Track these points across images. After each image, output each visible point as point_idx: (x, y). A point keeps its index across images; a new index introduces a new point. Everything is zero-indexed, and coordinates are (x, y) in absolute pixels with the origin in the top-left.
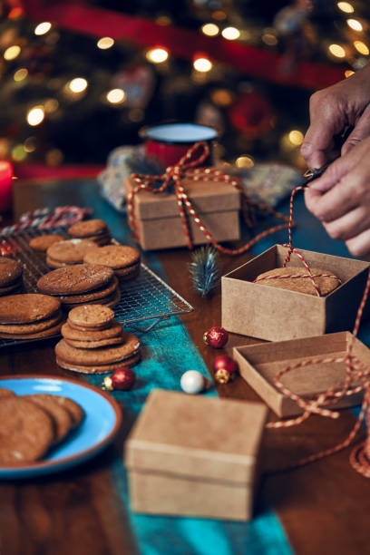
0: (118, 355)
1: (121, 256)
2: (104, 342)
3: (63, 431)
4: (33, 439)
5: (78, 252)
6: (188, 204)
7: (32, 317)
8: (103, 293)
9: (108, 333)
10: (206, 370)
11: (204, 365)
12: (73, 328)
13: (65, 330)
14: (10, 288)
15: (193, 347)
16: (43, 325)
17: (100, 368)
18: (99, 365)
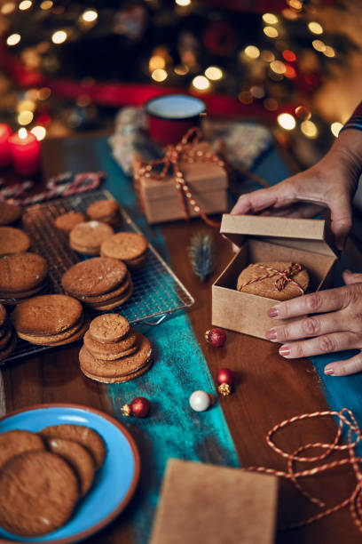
0: (133, 367)
1: (131, 246)
2: (122, 354)
3: (87, 485)
4: (59, 501)
5: (95, 238)
6: (185, 188)
7: (57, 330)
8: (118, 292)
11: (207, 368)
13: (86, 340)
14: (38, 289)
16: (68, 334)
17: (119, 379)
18: (118, 377)
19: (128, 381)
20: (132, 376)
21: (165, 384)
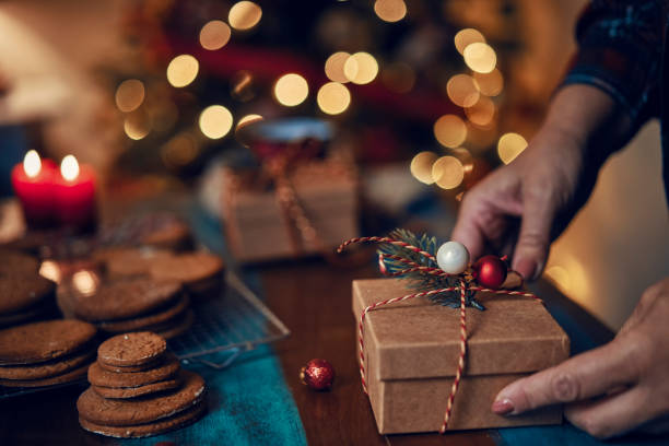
0: (166, 408)
2: (148, 389)
7: (44, 354)
9: (154, 374)
10: (300, 425)
11: (297, 418)
12: (105, 368)
13: (92, 372)
15: (286, 390)
16: (63, 366)
17: (138, 429)
18: (137, 425)
19: (156, 434)
20: (164, 425)
21: (221, 437)
